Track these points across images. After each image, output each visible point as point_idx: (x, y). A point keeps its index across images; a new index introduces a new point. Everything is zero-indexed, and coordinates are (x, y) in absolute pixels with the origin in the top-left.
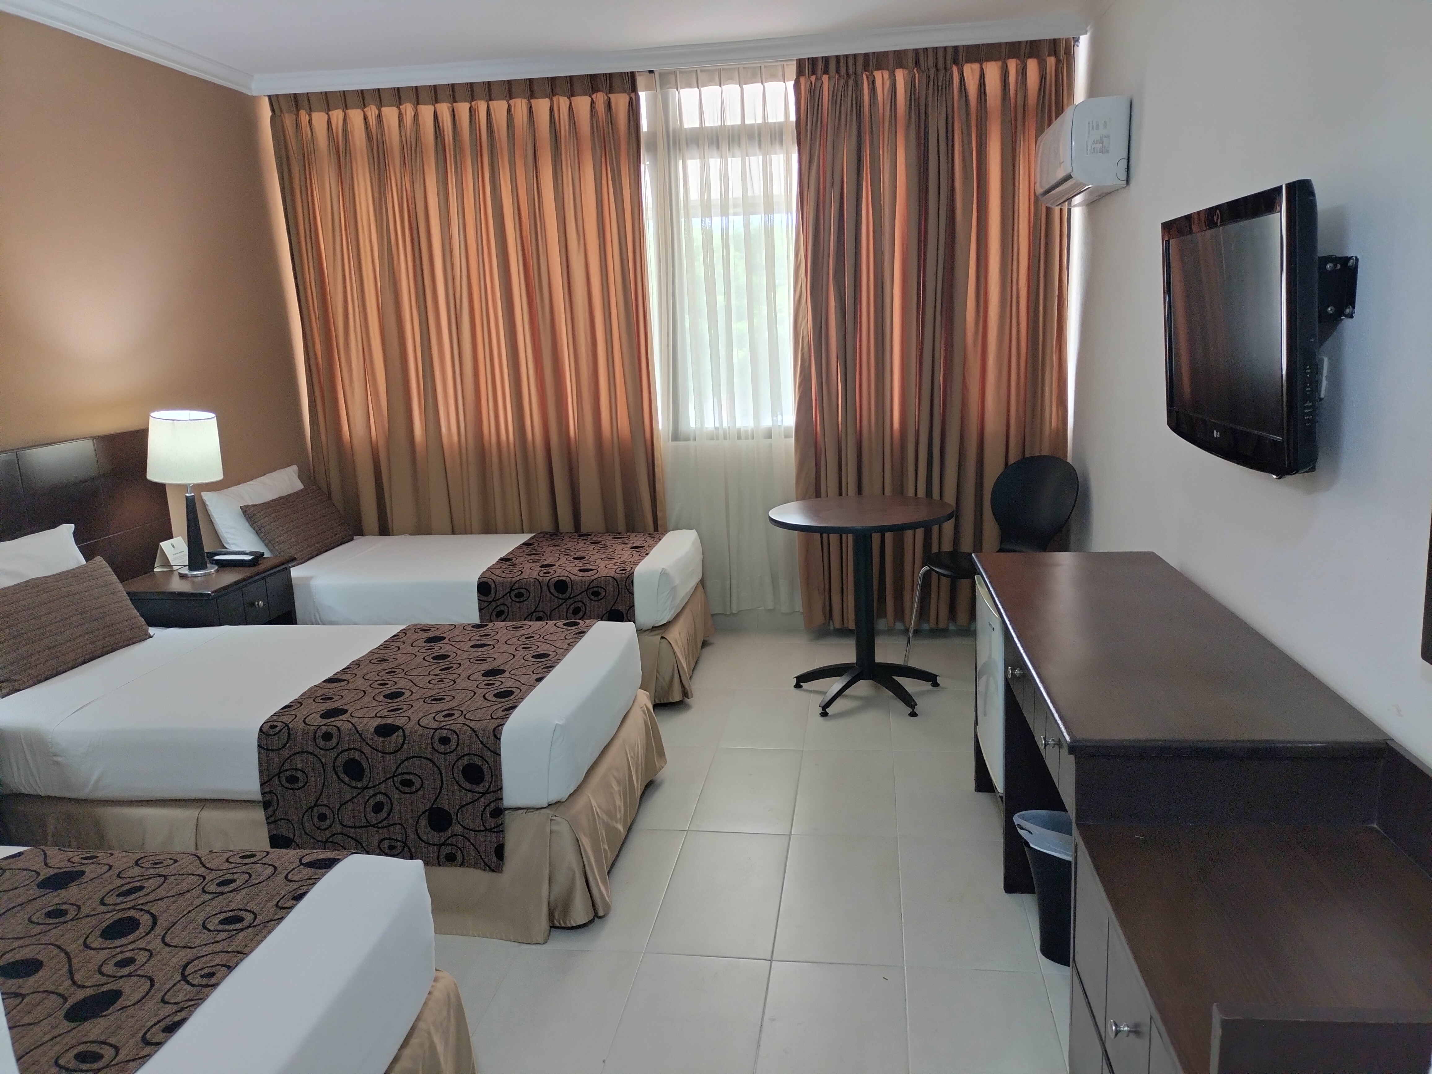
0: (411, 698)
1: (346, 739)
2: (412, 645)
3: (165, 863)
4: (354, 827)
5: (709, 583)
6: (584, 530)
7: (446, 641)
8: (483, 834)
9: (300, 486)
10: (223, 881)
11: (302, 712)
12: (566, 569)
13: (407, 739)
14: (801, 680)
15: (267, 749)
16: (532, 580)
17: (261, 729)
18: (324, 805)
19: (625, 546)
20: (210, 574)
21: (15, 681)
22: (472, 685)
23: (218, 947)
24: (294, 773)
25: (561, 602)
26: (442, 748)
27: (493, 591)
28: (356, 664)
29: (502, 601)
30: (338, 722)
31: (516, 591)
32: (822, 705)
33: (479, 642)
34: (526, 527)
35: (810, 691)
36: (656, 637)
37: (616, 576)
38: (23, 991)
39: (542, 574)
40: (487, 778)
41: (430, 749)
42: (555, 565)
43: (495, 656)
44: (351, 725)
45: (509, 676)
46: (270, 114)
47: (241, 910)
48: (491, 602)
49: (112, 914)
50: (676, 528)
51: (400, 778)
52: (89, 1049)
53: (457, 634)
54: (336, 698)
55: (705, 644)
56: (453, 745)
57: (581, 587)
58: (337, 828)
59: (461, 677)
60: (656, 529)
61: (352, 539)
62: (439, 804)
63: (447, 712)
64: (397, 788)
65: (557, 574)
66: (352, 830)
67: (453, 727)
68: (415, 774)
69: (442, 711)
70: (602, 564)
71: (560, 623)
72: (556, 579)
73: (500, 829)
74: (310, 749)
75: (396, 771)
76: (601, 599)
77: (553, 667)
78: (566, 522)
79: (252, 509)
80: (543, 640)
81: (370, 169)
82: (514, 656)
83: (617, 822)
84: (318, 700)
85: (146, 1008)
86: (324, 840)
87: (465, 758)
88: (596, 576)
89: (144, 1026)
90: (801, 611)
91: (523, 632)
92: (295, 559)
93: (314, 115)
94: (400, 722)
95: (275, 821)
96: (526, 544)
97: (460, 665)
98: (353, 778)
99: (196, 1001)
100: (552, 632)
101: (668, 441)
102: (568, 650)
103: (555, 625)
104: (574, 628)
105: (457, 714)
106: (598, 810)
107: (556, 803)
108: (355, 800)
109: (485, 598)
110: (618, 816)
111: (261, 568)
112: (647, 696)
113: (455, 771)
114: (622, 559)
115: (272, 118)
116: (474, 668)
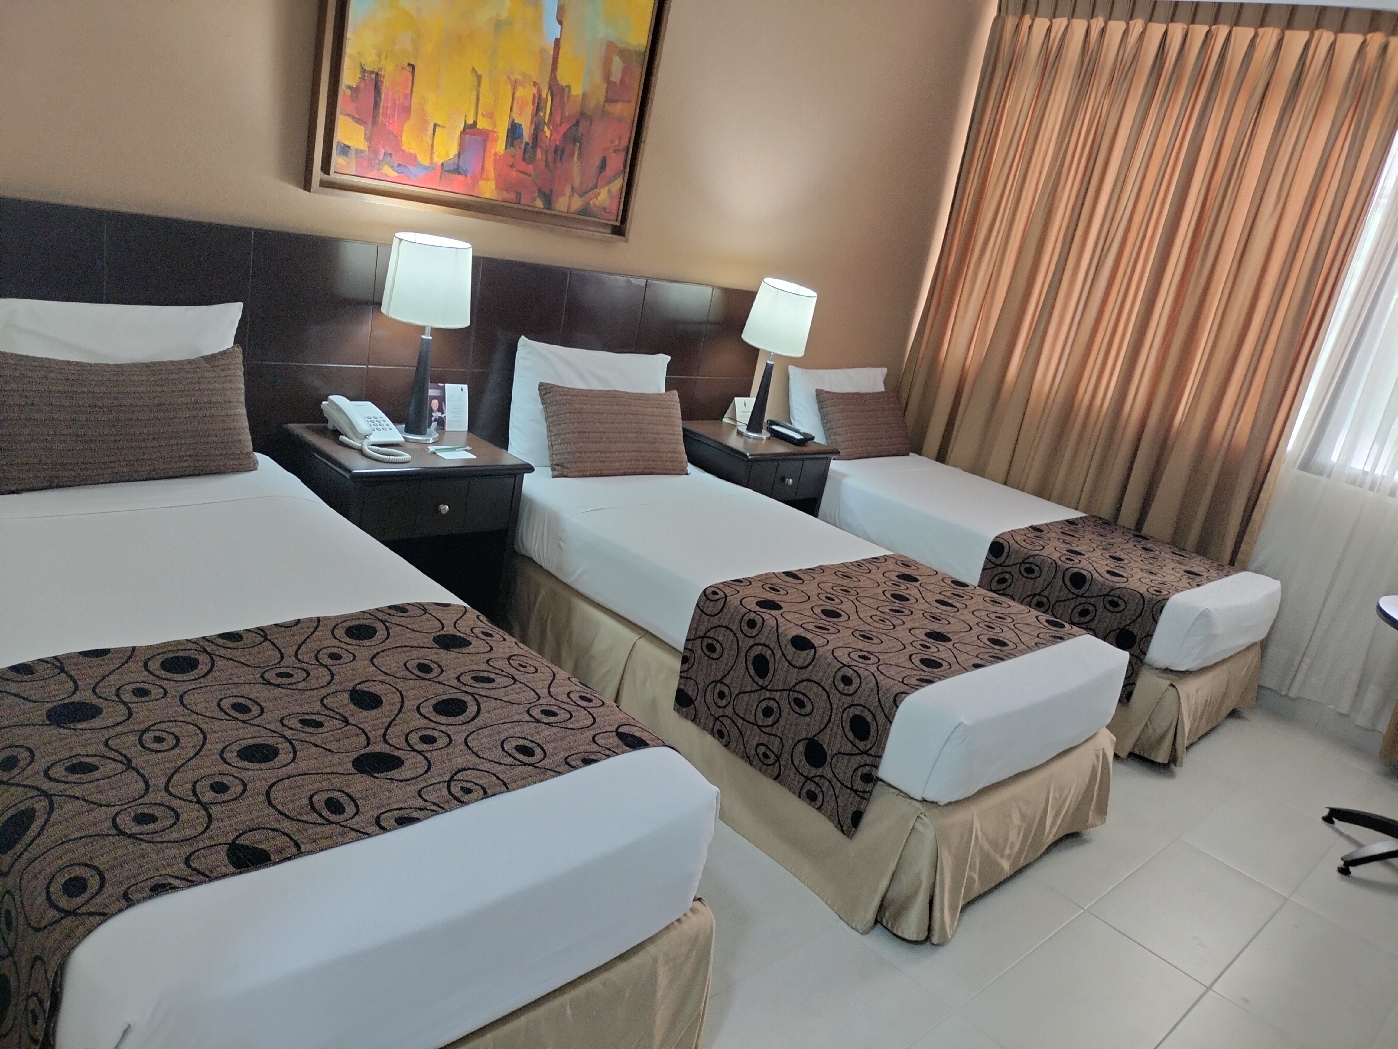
0: (844, 624)
1: (766, 633)
2: (883, 574)
3: (528, 669)
4: (743, 719)
5: (1272, 650)
6: (1145, 531)
7: (917, 584)
8: (849, 791)
9: (881, 388)
10: (548, 710)
11: (744, 591)
12: (1094, 564)
13: (815, 661)
14: (1334, 815)
15: (702, 611)
16: (1050, 561)
17: (705, 591)
18: (726, 685)
19: (1178, 566)
20: (761, 439)
21: (566, 468)
22: (908, 638)
23: (495, 768)
24: (715, 643)
25: (1071, 596)
26: (841, 687)
27: (1005, 555)
28: (822, 569)
29: (1009, 569)
30: (769, 616)
31: (1028, 565)
32: (1346, 860)
33: (947, 600)
34: (1081, 506)
35: (1342, 834)
36: (1165, 681)
37: (1147, 595)
38: (351, 720)
39: (1063, 559)
40: (872, 739)
41: (830, 681)
42: (1084, 555)
43: (952, 620)
44: (775, 623)
45: (951, 647)
46: (995, 14)
47: (539, 745)
48: (998, 565)
49: (456, 691)
50: (1259, 571)
51: (796, 695)
52: (341, 800)
53: (933, 582)
54: (782, 592)
55: (1234, 714)
56: (852, 689)
57: (1101, 589)
58: (729, 711)
59: (904, 626)
60: (1232, 563)
61: (908, 455)
62: (819, 738)
63: (866, 654)
64: (790, 704)
65: (1080, 566)
66: (740, 720)
67: (861, 671)
68: (809, 698)
69: (861, 651)
70: (1138, 574)
71: (1044, 617)
72: (1076, 570)
73: (865, 796)
74: (734, 628)
75: (794, 686)
76: (1118, 612)
77: (1002, 659)
78: (1128, 515)
79: (825, 395)
80: (1012, 627)
81: (1072, 85)
82: (971, 629)
83: (1002, 857)
84: (767, 587)
85: (404, 790)
86: (716, 716)
87: (859, 707)
88: (1123, 585)
89: (388, 805)
90: (1384, 732)
91: (998, 609)
92: (838, 453)
93: (1038, 20)
94: (817, 641)
95: (686, 678)
96: (1070, 522)
97: (912, 613)
98: (757, 672)
99: (440, 808)
100: (1028, 622)
101: (1294, 466)
102: (1031, 650)
103: (1037, 617)
104: (1055, 629)
105: (873, 660)
106: (979, 834)
107: (932, 802)
108: (752, 694)
109: (993, 559)
110: (1007, 851)
111: (805, 449)
112: (1112, 740)
113: (845, 716)
114: (1165, 579)
115: (996, 19)
116: (923, 623)
